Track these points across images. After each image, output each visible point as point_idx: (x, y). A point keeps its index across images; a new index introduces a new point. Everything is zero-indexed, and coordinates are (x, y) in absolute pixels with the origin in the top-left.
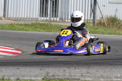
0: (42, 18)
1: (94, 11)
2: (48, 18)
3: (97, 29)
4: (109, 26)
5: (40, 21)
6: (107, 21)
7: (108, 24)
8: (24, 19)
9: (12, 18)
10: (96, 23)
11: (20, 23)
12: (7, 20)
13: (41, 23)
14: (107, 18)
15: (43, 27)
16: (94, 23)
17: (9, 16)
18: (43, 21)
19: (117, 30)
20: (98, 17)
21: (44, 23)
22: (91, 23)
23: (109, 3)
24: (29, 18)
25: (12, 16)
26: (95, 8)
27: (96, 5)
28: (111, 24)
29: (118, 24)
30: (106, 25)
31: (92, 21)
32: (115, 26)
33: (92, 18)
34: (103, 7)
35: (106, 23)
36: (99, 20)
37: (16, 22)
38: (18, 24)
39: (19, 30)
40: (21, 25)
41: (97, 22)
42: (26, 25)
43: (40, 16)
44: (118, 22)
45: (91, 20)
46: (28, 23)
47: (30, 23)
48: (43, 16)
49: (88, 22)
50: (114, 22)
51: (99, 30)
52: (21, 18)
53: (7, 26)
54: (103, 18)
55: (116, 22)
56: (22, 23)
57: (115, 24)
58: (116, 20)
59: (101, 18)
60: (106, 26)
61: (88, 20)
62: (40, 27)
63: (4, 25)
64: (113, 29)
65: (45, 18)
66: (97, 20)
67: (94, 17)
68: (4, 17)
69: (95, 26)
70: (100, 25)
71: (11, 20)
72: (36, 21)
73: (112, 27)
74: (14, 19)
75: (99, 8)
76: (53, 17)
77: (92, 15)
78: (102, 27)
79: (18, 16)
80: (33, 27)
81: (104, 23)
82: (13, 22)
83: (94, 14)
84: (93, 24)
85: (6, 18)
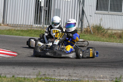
0: (36, 25)
2: (41, 26)
4: (94, 34)
5: (35, 28)
6: (93, 29)
8: (20, 26)
9: (10, 24)
10: (83, 31)
11: (16, 29)
12: (6, 26)
13: (35, 30)
14: (93, 26)
16: (81, 30)
17: (8, 23)
18: (37, 27)
19: (101, 37)
20: (85, 25)
21: (38, 29)
23: (95, 13)
24: (25, 25)
25: (10, 23)
26: (83, 18)
28: (96, 32)
29: (103, 32)
30: (92, 33)
31: (80, 29)
32: (100, 34)
35: (92, 31)
37: (13, 28)
38: (15, 30)
39: (16, 35)
40: (17, 31)
41: (85, 29)
42: (22, 31)
43: (35, 24)
44: (102, 31)
45: (79, 28)
47: (26, 29)
48: (37, 24)
49: (77, 29)
50: (99, 30)
51: (86, 37)
52: (18, 25)
54: (89, 26)
55: (101, 30)
56: (19, 29)
59: (88, 27)
62: (34, 33)
64: (98, 37)
65: (39, 25)
66: (84, 28)
67: (82, 25)
68: (3, 23)
69: (82, 33)
70: (87, 33)
72: (31, 27)
73: (97, 34)
74: (12, 25)
76: (45, 24)
77: (80, 24)
78: (89, 34)
79: (15, 23)
80: (28, 33)
81: (90, 31)
82: (11, 28)
83: (82, 22)
84: (80, 32)
85: (4, 25)
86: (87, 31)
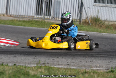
0: (38, 16)
1: (80, 12)
2: (42, 17)
3: (82, 27)
4: (92, 25)
5: (36, 19)
6: (91, 21)
7: (92, 23)
8: (22, 17)
9: (13, 15)
10: (82, 22)
11: (19, 19)
12: (9, 16)
13: (37, 20)
14: (91, 18)
15: (38, 24)
16: (80, 22)
17: (11, 14)
18: (38, 18)
19: (98, 29)
20: (84, 17)
21: (39, 20)
22: (78, 22)
23: (93, 5)
24: (27, 16)
25: (13, 14)
26: (82, 10)
27: (82, 7)
28: (94, 23)
31: (79, 21)
32: (97, 25)
33: (79, 18)
34: (88, 8)
35: (90, 22)
36: (84, 20)
37: (16, 19)
38: (17, 21)
39: (18, 25)
40: (19, 21)
41: (83, 21)
42: (24, 21)
43: (36, 15)
44: (100, 22)
45: (78, 19)
46: (26, 20)
47: (28, 20)
48: (38, 15)
49: (76, 20)
50: (97, 22)
51: (84, 28)
52: (20, 16)
53: (8, 22)
54: (88, 18)
55: (98, 22)
56: (21, 19)
57: (98, 23)
58: (98, 20)
59: (86, 18)
60: (90, 24)
61: (75, 19)
62: (35, 24)
63: (6, 21)
64: (96, 28)
65: (40, 16)
66: (83, 19)
67: (80, 17)
68: (6, 14)
69: (81, 24)
70: (85, 24)
71: (12, 17)
72: (33, 18)
73: (95, 25)
74: (14, 16)
75: (85, 9)
76: (46, 15)
77: (79, 15)
78: (87, 25)
79: (17, 14)
80: (29, 23)
81: (88, 22)
82: (14, 19)
83: (81, 14)
84: (79, 23)
85: (7, 15)
86: (86, 23)
